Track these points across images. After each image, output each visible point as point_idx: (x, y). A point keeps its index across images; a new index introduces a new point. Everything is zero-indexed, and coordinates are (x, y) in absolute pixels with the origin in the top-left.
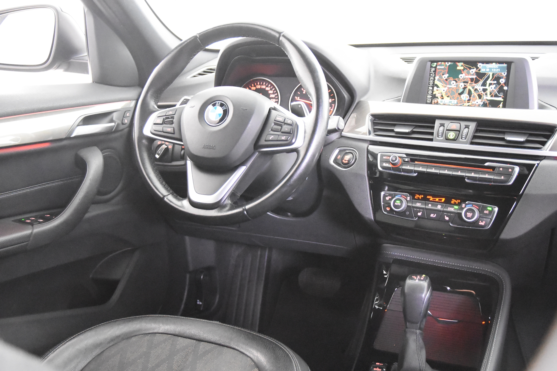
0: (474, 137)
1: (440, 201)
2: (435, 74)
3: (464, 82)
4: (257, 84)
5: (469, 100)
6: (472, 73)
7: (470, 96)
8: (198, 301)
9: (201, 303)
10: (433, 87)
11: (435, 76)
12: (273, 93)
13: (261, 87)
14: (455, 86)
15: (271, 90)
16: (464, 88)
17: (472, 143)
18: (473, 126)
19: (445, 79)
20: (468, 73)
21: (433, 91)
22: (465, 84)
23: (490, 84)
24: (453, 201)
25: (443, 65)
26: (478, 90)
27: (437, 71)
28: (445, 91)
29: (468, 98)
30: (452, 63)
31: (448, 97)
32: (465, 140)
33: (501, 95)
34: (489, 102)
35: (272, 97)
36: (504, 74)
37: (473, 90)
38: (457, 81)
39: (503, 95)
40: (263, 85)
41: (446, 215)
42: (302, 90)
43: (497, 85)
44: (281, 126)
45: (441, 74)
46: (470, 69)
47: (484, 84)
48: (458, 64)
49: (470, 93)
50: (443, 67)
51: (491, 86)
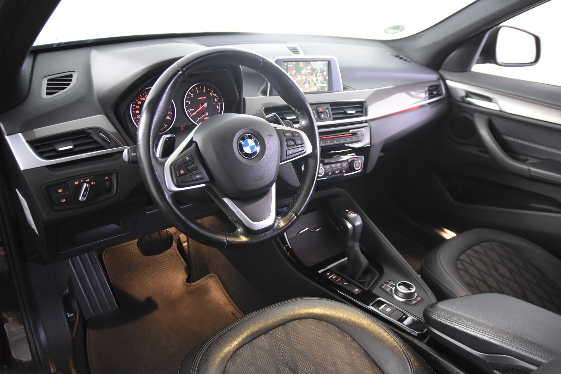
0: (333, 114)
2: (287, 70)
3: (305, 75)
5: (309, 87)
6: (309, 69)
7: (310, 85)
14: (301, 79)
16: (306, 79)
17: (335, 119)
19: (294, 74)
20: (307, 70)
22: (306, 77)
23: (319, 76)
26: (313, 80)
27: (289, 68)
30: (297, 62)
32: (330, 118)
33: (326, 82)
34: (320, 87)
36: (326, 68)
37: (310, 81)
38: (301, 75)
43: (323, 76)
45: (291, 70)
46: (307, 66)
47: (316, 76)
48: (300, 62)
49: (309, 83)
50: (291, 65)
51: (320, 77)
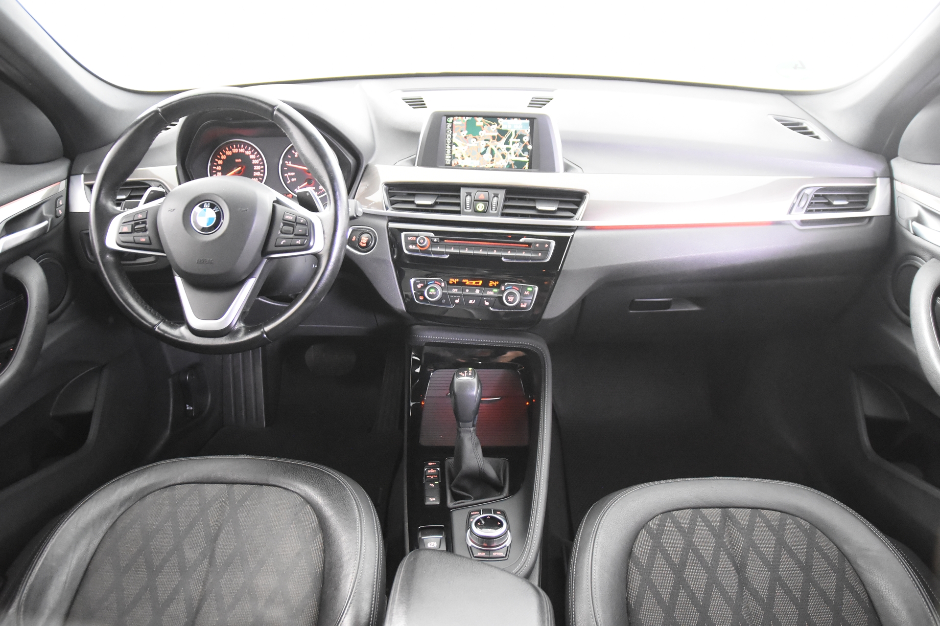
0: (505, 207)
1: (477, 284)
2: (452, 130)
3: (485, 140)
4: (233, 148)
5: (492, 160)
6: (493, 130)
7: (493, 156)
8: (187, 406)
9: (191, 408)
10: (451, 146)
11: (452, 133)
12: (256, 159)
13: (239, 151)
14: (476, 145)
15: (252, 154)
16: (486, 147)
17: (504, 215)
18: (502, 194)
19: (464, 136)
20: (489, 130)
21: (451, 151)
22: (487, 142)
23: (514, 143)
24: (491, 283)
25: (460, 121)
26: (501, 149)
27: (454, 127)
28: (465, 150)
29: (491, 158)
30: (470, 118)
31: (469, 157)
32: (496, 212)
33: (526, 154)
34: (514, 162)
35: (255, 163)
36: (527, 131)
37: (495, 150)
38: (478, 139)
39: (529, 155)
40: (240, 148)
41: (485, 300)
42: (293, 153)
43: (521, 143)
44: (292, 226)
45: (460, 130)
46: (491, 125)
47: (507, 143)
48: (477, 119)
49: (492, 152)
50: (460, 123)
51: (514, 145)
